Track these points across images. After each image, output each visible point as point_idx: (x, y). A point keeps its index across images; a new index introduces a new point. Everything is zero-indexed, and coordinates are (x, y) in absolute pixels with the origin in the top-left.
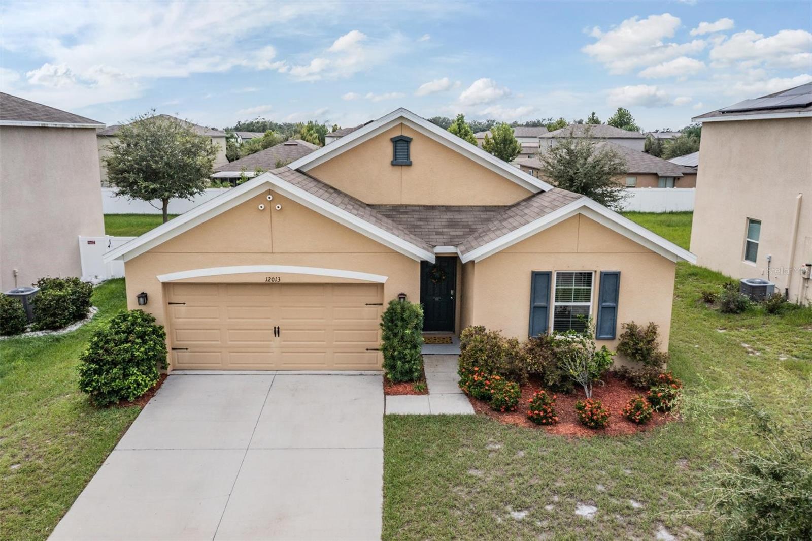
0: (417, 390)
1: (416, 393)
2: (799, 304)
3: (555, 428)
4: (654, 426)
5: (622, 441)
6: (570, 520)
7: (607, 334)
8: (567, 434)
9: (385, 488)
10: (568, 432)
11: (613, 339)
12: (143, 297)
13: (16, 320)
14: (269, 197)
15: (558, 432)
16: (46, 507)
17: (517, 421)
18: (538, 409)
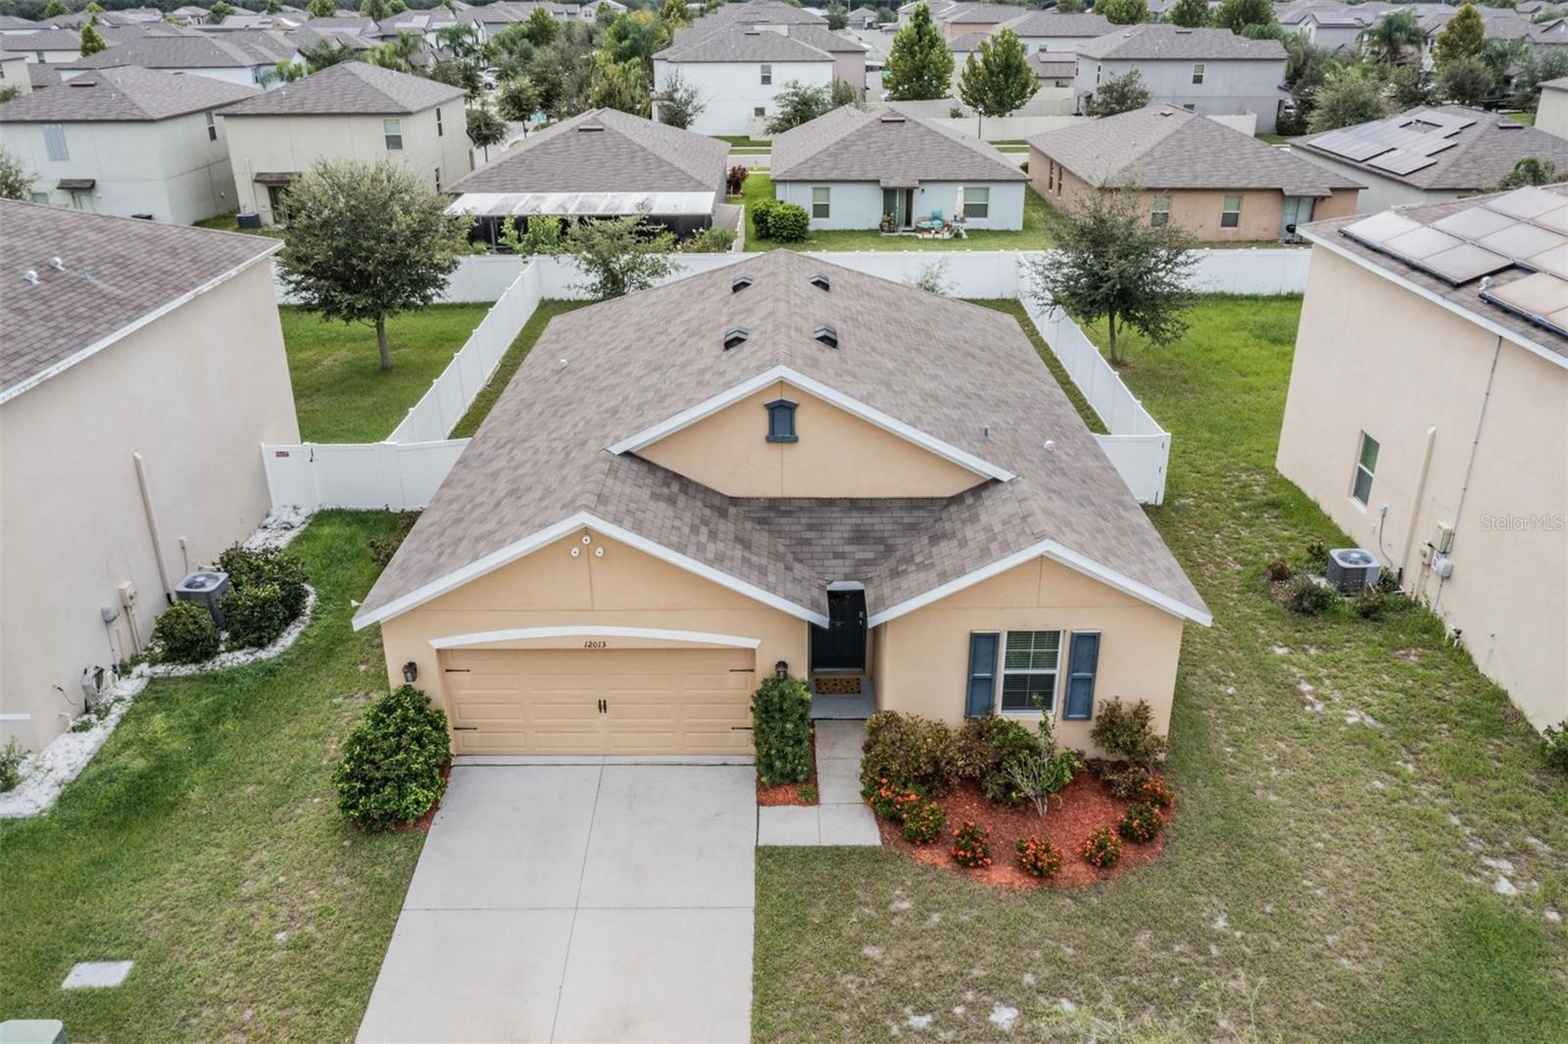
0: (803, 800)
1: (801, 803)
2: (1413, 599)
3: (986, 873)
4: (1121, 870)
5: (1072, 898)
6: (981, 1031)
7: (1079, 713)
8: (1001, 884)
9: (756, 978)
10: (1004, 881)
11: (1089, 718)
12: (411, 669)
13: (206, 643)
14: (586, 540)
15: (989, 881)
16: (338, 1006)
17: (937, 860)
18: (963, 848)
